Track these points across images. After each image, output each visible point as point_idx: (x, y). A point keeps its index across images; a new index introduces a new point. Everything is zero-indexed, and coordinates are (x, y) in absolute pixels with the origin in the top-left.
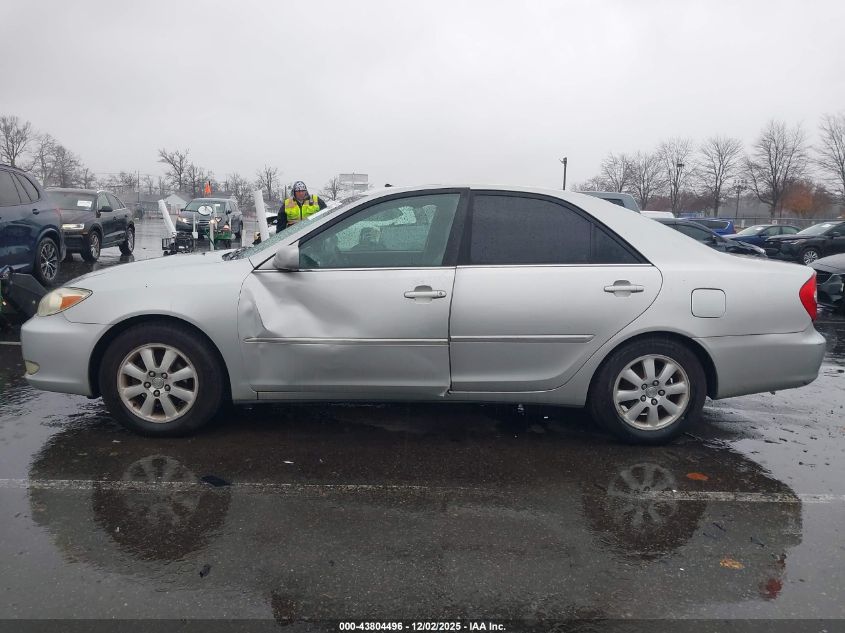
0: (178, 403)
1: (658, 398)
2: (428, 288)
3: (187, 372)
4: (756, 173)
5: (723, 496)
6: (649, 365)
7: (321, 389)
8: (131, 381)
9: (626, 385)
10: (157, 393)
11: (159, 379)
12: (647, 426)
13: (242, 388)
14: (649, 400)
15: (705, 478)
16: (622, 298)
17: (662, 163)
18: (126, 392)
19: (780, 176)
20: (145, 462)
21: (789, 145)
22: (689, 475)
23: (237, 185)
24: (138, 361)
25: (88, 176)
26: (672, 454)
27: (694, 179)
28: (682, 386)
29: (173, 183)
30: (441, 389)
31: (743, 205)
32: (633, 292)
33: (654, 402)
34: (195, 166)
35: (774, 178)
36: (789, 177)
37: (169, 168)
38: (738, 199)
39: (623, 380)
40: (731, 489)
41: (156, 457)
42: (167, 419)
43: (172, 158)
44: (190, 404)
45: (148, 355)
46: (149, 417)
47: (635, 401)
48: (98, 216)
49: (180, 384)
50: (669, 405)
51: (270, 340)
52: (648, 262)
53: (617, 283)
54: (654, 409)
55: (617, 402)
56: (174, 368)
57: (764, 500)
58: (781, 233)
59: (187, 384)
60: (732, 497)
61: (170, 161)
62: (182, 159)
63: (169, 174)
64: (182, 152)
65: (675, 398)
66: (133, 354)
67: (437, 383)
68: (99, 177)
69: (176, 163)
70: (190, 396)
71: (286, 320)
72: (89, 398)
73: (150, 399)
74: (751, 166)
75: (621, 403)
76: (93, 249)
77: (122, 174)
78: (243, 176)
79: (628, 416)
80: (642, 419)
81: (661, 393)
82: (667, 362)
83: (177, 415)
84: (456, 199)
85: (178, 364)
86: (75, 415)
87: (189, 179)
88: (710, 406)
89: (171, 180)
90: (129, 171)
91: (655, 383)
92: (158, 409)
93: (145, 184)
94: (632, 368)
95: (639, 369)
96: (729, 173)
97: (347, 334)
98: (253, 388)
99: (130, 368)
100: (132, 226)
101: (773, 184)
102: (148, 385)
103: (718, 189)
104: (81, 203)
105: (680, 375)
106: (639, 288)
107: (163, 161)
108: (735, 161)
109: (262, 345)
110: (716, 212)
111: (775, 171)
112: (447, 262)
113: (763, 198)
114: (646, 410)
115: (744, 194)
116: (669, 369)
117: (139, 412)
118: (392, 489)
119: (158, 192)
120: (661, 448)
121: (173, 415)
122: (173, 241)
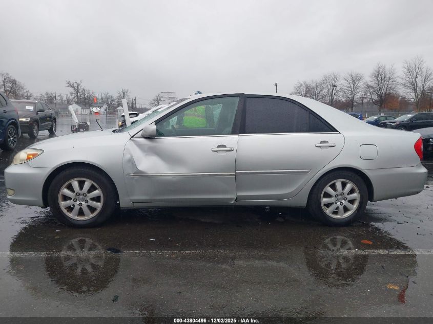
0: (92, 209)
1: (343, 201)
2: (224, 146)
3: (97, 193)
4: (372, 90)
5: (382, 252)
6: (339, 185)
7: (168, 201)
8: (66, 198)
9: (327, 195)
10: (81, 204)
11: (81, 197)
12: (338, 217)
13: (125, 201)
14: (339, 203)
15: (371, 243)
16: (324, 150)
17: (324, 86)
18: (63, 204)
19: (383, 92)
20: (74, 242)
21: (388, 76)
22: (362, 241)
23: (107, 99)
24: (70, 188)
25: (29, 94)
26: (352, 231)
27: (341, 93)
28: (355, 195)
29: (74, 98)
30: (231, 199)
31: (365, 106)
32: (330, 147)
33: (341, 204)
34: (85, 89)
35: (381, 92)
36: (388, 92)
37: (72, 90)
38: (362, 104)
39: (325, 193)
40: (385, 248)
41: (81, 238)
42: (86, 218)
43: (73, 85)
44: (99, 210)
45: (75, 184)
46: (76, 217)
47: (332, 204)
48: (37, 114)
49: (93, 199)
50: (349, 205)
51: (141, 175)
52: (337, 131)
53: (322, 142)
54: (341, 208)
55: (322, 205)
56: (90, 191)
57: (403, 253)
58: (386, 119)
59: (97, 199)
60: (387, 252)
61: (72, 86)
62: (78, 85)
63: (72, 93)
64: (78, 82)
65: (352, 202)
66: (68, 183)
67: (230, 196)
68: (35, 95)
69: (76, 88)
70: (99, 205)
71: (149, 164)
72: (42, 208)
73: (77, 208)
74: (369, 87)
75: (325, 205)
76: (35, 131)
77: (47, 94)
78: (110, 94)
79: (328, 211)
80: (335, 213)
81: (345, 199)
82: (348, 183)
83: (91, 216)
84: (237, 99)
85: (92, 188)
86: (34, 217)
87: (82, 96)
88: (370, 206)
89: (73, 97)
90: (50, 92)
91: (342, 194)
92: (81, 213)
93: (59, 98)
94: (330, 186)
95: (333, 187)
96: (358, 90)
97: (181, 171)
98: (131, 200)
99: (66, 191)
100: (55, 119)
101: (380, 96)
102: (75, 200)
103: (353, 98)
104: (28, 108)
105: (355, 190)
106: (333, 145)
107: (68, 86)
108: (361, 84)
109: (136, 178)
110: (352, 110)
111: (381, 89)
112: (234, 132)
113: (375, 103)
114: (338, 208)
115: (365, 101)
116: (349, 186)
117: (70, 215)
118: (209, 252)
119: (66, 102)
120: (345, 228)
121: (89, 216)
122: (77, 127)
